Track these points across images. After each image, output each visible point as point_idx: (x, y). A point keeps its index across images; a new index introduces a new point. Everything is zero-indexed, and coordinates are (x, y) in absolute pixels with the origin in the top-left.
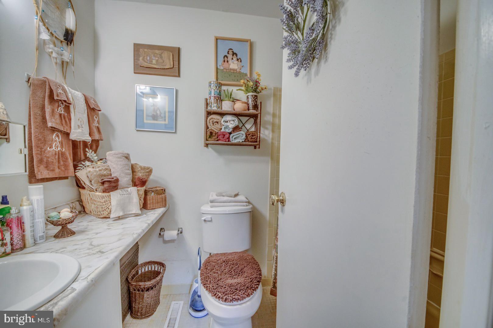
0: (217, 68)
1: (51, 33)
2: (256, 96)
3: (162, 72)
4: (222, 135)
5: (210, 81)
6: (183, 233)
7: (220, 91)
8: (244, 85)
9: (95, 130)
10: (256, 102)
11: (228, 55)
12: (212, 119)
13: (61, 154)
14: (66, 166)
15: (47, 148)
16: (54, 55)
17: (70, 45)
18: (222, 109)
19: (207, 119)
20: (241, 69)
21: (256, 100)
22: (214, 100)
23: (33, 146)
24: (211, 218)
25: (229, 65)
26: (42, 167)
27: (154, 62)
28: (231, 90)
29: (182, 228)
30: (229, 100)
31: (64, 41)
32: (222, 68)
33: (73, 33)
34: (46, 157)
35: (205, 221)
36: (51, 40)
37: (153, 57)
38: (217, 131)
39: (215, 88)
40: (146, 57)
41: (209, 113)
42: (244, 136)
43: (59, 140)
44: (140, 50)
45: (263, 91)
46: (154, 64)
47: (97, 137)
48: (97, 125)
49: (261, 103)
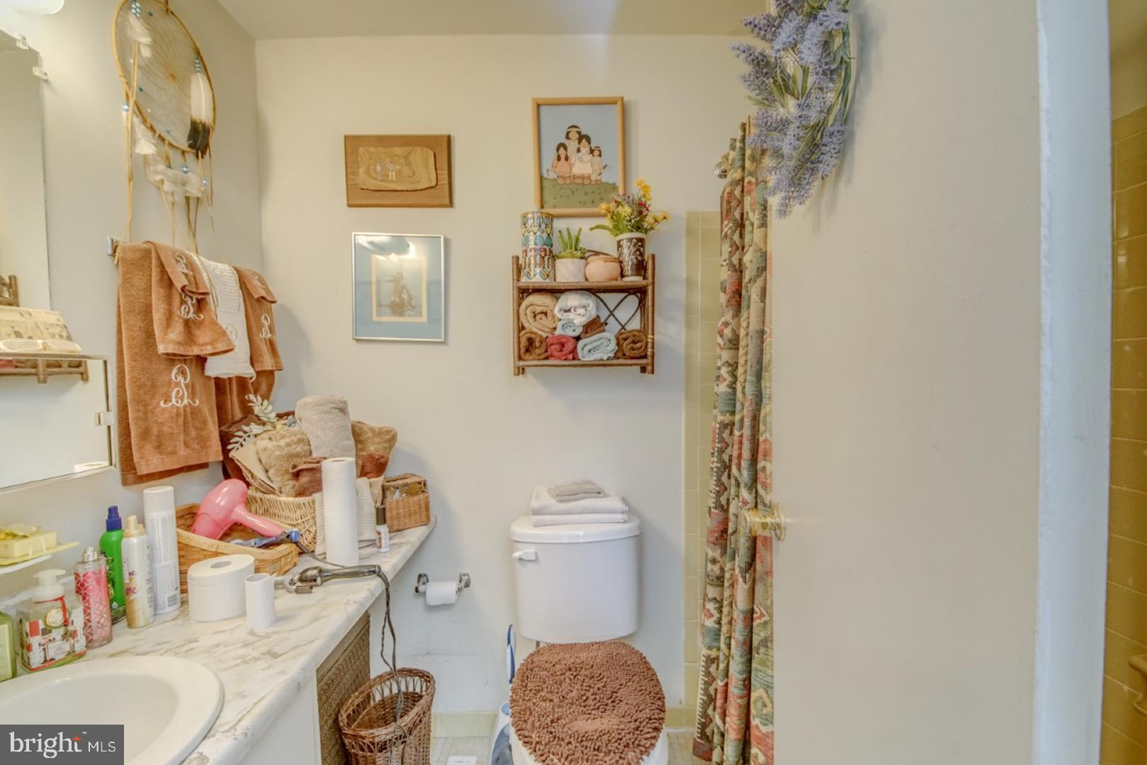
0: (541, 178)
1: (160, 136)
2: (641, 240)
3: (412, 199)
4: (558, 343)
5: (525, 212)
6: (471, 586)
7: (548, 235)
8: (609, 215)
9: (264, 349)
10: (642, 254)
11: (568, 141)
12: (531, 305)
13: (192, 413)
14: (203, 441)
15: (159, 402)
16: (167, 187)
17: (202, 157)
18: (555, 280)
19: (519, 305)
20: (600, 174)
21: (642, 249)
22: (535, 257)
23: (129, 401)
24: (536, 554)
25: (571, 166)
26: (149, 447)
27: (392, 176)
28: (577, 229)
29: (468, 575)
30: (573, 257)
31: (190, 150)
32: (552, 175)
33: (207, 128)
34: (156, 422)
35: (521, 559)
36: (159, 154)
37: (390, 166)
38: (544, 335)
39: (535, 229)
40: (372, 167)
41: (524, 292)
42: (614, 342)
43: (185, 380)
44: (360, 152)
45: (657, 227)
46: (392, 181)
47: (268, 364)
48: (269, 336)
49: (653, 256)
